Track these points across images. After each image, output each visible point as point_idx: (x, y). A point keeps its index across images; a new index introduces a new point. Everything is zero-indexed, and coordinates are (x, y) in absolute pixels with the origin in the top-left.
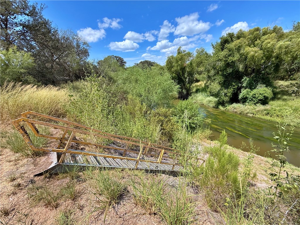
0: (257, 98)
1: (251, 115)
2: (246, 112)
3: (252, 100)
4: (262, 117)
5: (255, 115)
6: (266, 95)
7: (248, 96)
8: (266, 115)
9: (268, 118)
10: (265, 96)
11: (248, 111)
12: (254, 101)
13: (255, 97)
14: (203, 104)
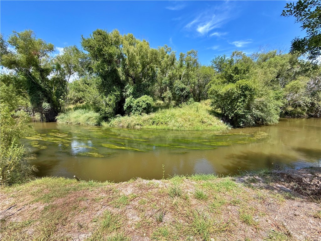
0: (141, 106)
1: (138, 127)
2: (133, 124)
3: (137, 109)
4: (149, 127)
5: (142, 126)
6: (148, 102)
7: (132, 104)
8: (152, 124)
9: (154, 126)
10: (147, 104)
11: (135, 122)
12: (139, 111)
13: (138, 106)
14: (80, 123)
